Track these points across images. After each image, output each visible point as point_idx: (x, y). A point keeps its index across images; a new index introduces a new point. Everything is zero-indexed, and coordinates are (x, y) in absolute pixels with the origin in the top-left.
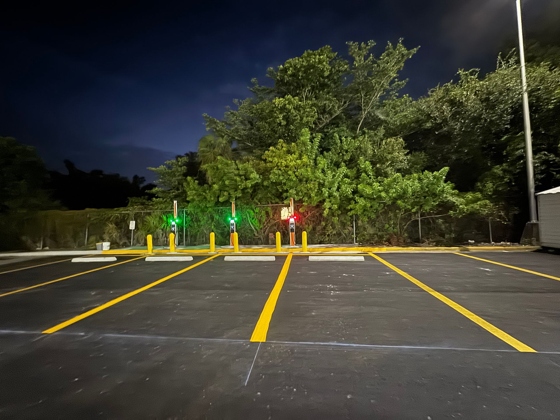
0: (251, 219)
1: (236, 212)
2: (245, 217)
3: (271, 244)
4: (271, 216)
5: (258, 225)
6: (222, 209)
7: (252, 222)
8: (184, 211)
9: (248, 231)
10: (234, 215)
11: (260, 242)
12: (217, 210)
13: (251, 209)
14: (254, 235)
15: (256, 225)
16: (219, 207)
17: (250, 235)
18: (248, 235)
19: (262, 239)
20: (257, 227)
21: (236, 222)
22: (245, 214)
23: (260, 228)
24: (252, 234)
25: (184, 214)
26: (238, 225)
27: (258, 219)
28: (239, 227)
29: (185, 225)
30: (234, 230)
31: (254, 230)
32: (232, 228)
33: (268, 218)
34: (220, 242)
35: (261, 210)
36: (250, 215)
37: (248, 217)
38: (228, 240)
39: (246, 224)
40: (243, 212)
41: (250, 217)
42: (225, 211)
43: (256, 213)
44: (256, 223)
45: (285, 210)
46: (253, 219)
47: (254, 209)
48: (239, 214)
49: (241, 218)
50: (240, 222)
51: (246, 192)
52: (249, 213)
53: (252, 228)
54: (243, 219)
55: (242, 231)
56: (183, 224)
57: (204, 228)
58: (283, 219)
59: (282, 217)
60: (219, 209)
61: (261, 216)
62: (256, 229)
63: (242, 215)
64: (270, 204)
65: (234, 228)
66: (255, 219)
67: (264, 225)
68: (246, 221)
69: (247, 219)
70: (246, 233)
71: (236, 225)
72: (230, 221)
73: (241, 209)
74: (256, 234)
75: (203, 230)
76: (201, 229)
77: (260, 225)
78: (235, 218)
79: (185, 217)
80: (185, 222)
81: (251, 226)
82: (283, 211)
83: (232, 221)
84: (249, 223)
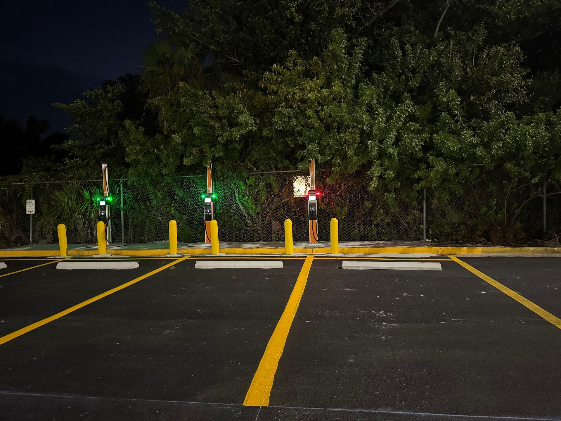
0: (241, 196)
1: (214, 183)
2: (230, 193)
3: (276, 241)
4: (276, 191)
5: (254, 206)
6: (189, 179)
7: (243, 201)
8: (121, 181)
9: (236, 217)
10: (210, 189)
11: (256, 236)
12: (180, 180)
13: (240, 178)
15: (249, 207)
16: (183, 174)
17: (238, 225)
19: (260, 231)
20: (252, 210)
21: (214, 202)
22: (230, 188)
23: (257, 212)
24: (243, 223)
25: (121, 187)
26: (218, 206)
27: (253, 197)
28: (219, 211)
29: (124, 206)
30: (211, 215)
31: (246, 215)
32: (208, 211)
33: (270, 194)
34: (186, 237)
35: (257, 181)
36: (239, 189)
37: (236, 193)
38: (200, 234)
39: (231, 205)
40: (227, 184)
41: (239, 192)
42: (194, 181)
43: (250, 186)
44: (250, 204)
45: (300, 180)
46: (244, 196)
47: (246, 179)
48: (219, 188)
49: (223, 195)
50: (222, 202)
51: (232, 148)
52: (237, 185)
53: (242, 212)
54: (226, 196)
55: (224, 218)
56: (120, 204)
57: (158, 212)
58: (297, 196)
59: (295, 192)
60: (184, 178)
61: (259, 190)
62: (249, 214)
63: (225, 189)
64: (274, 170)
65: (210, 212)
66: (248, 196)
67: (264, 206)
68: (232, 201)
69: (233, 197)
70: (231, 220)
71: (214, 208)
72: (204, 200)
73: (223, 179)
74: (249, 222)
75: (155, 215)
76: (152, 214)
77: (256, 206)
78: (212, 194)
79: (123, 193)
80: (124, 201)
81: (240, 209)
82: (298, 183)
83: (208, 200)
84: (237, 203)
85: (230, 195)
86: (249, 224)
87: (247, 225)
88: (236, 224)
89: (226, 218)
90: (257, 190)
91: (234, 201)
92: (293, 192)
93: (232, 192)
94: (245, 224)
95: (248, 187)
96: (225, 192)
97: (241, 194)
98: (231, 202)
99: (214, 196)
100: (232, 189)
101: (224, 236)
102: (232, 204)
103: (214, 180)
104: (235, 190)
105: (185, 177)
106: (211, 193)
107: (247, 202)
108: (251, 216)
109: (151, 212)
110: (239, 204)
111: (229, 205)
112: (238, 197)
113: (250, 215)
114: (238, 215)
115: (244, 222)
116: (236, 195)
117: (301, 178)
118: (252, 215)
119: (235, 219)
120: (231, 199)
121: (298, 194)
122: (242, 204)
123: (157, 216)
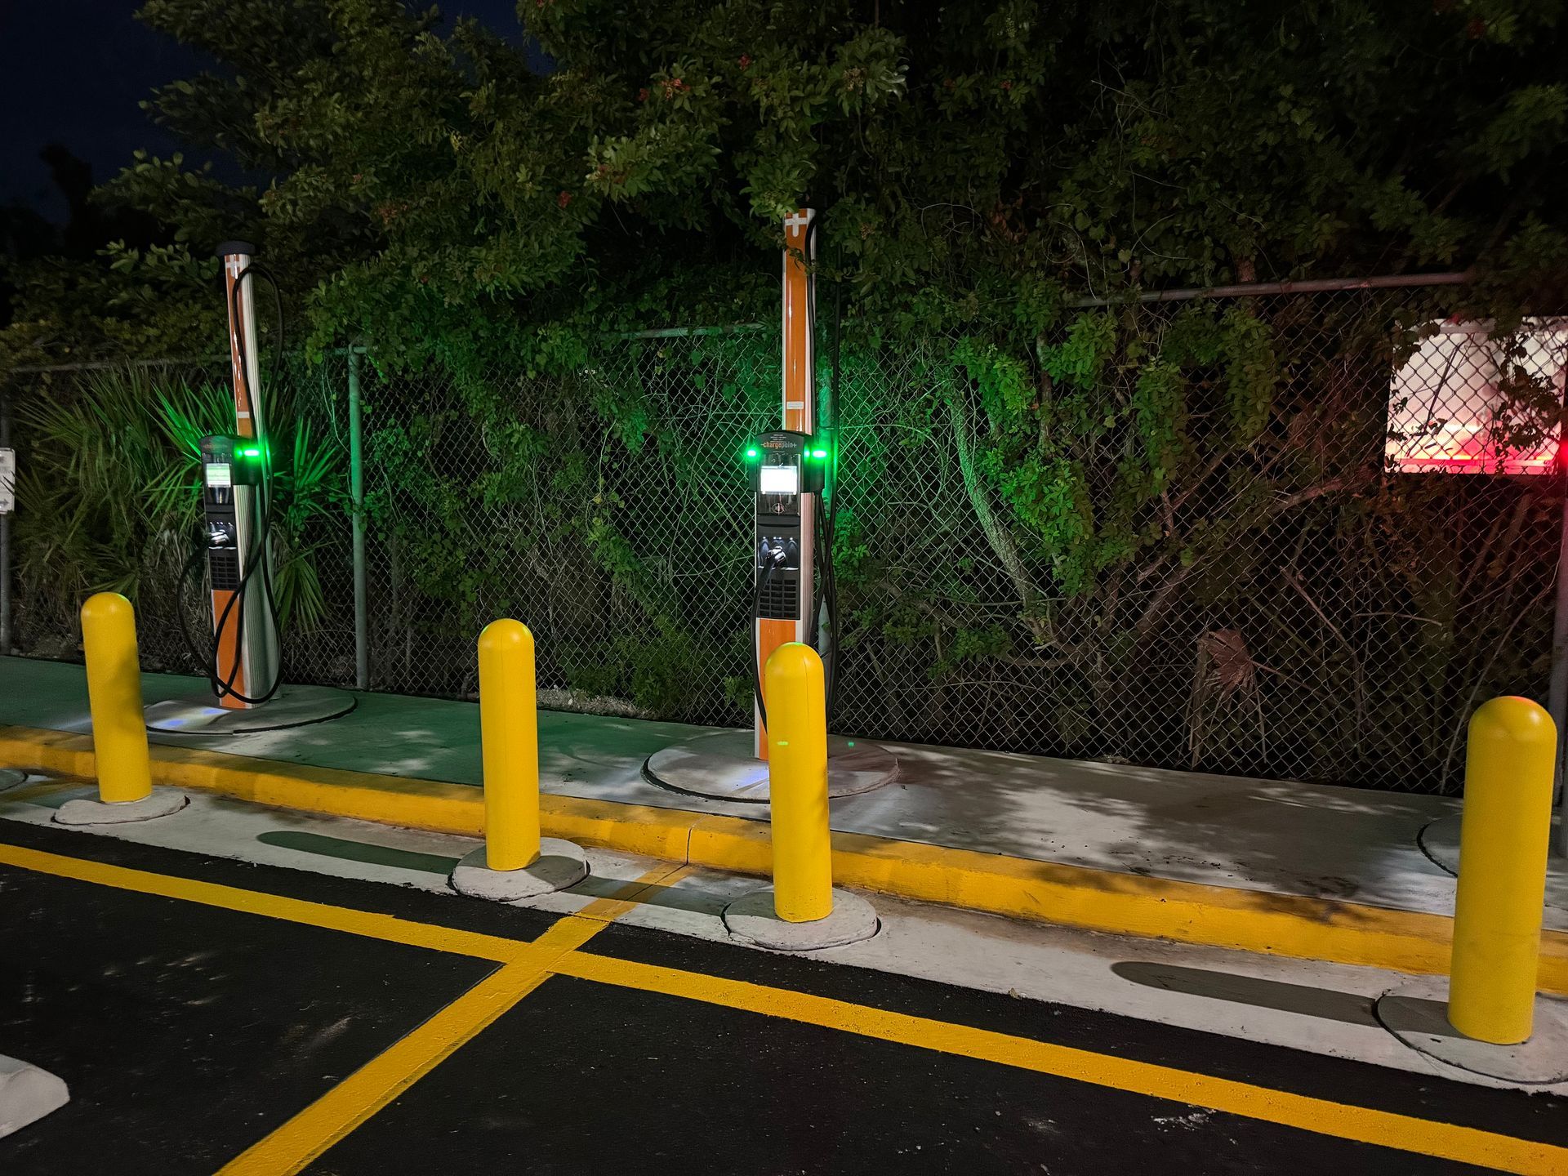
0: (993, 458)
1: (826, 377)
2: (924, 434)
3: (1208, 766)
4: (1250, 430)
5: (1079, 528)
6: (682, 349)
7: (1007, 489)
8: (353, 360)
9: (954, 590)
10: (796, 410)
11: (1070, 723)
12: (635, 351)
13: (1000, 339)
14: (1022, 642)
15: (1050, 535)
16: (649, 319)
17: (966, 643)
18: (950, 636)
19: (1101, 686)
20: (1066, 551)
21: (818, 493)
22: (929, 403)
23: (1100, 565)
24: (999, 634)
25: (353, 395)
26: (844, 519)
27: (1078, 465)
28: (852, 546)
29: (364, 494)
30: (794, 583)
31: (1021, 583)
32: (778, 553)
33: (1201, 450)
34: (664, 683)
35: (1132, 350)
36: (982, 413)
37: (960, 436)
38: (739, 679)
39: (929, 514)
40: (909, 378)
41: (981, 431)
42: (716, 363)
43: (1064, 388)
44: (1055, 510)
45: (1448, 349)
46: (1015, 457)
47: (1040, 343)
48: (856, 403)
49: (878, 448)
50: (871, 493)
51: (963, 99)
52: (975, 384)
53: (999, 563)
54: (901, 458)
55: (881, 591)
56: (345, 487)
57: (527, 531)
58: (1415, 469)
59: (1399, 437)
60: (660, 340)
61: (1121, 422)
62: (1040, 573)
63: (893, 415)
64: (1247, 275)
65: (793, 559)
66: (1046, 461)
67: (1154, 532)
68: (936, 486)
69: (943, 460)
70: (922, 605)
71: (816, 527)
72: (755, 473)
73: (885, 347)
74: (1035, 630)
75: (512, 553)
76: (496, 546)
77: (1097, 528)
78: (810, 440)
79: (363, 425)
80: (365, 471)
81: (984, 542)
82: (1426, 371)
83: (779, 480)
84: (967, 505)
85: (927, 451)
86: (1038, 639)
87: (1022, 645)
88: (953, 631)
89: (894, 590)
90: (1110, 423)
91: (951, 488)
92: (1379, 433)
93: (935, 432)
94: (1015, 636)
95: (1047, 394)
96: (894, 431)
97: (994, 445)
98: (930, 496)
99: (820, 454)
100: (937, 414)
101: (876, 701)
102: (936, 506)
103: (827, 348)
104: (958, 420)
105: (667, 333)
106: (802, 434)
107: (1041, 496)
108: (1053, 593)
109: (494, 530)
110: (982, 508)
111: (914, 513)
112: (978, 461)
113: (1044, 584)
114: (968, 579)
115: (1007, 626)
116: (962, 449)
117: (1457, 338)
118: (1060, 583)
119: (946, 604)
120: (928, 478)
121: (1422, 456)
122: (996, 507)
123: (523, 554)
